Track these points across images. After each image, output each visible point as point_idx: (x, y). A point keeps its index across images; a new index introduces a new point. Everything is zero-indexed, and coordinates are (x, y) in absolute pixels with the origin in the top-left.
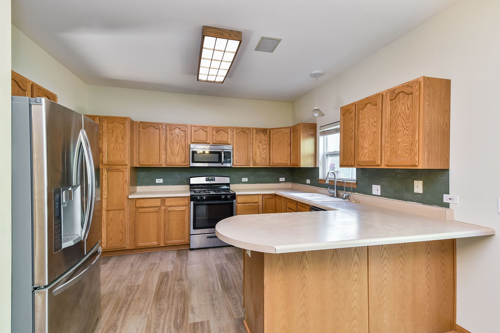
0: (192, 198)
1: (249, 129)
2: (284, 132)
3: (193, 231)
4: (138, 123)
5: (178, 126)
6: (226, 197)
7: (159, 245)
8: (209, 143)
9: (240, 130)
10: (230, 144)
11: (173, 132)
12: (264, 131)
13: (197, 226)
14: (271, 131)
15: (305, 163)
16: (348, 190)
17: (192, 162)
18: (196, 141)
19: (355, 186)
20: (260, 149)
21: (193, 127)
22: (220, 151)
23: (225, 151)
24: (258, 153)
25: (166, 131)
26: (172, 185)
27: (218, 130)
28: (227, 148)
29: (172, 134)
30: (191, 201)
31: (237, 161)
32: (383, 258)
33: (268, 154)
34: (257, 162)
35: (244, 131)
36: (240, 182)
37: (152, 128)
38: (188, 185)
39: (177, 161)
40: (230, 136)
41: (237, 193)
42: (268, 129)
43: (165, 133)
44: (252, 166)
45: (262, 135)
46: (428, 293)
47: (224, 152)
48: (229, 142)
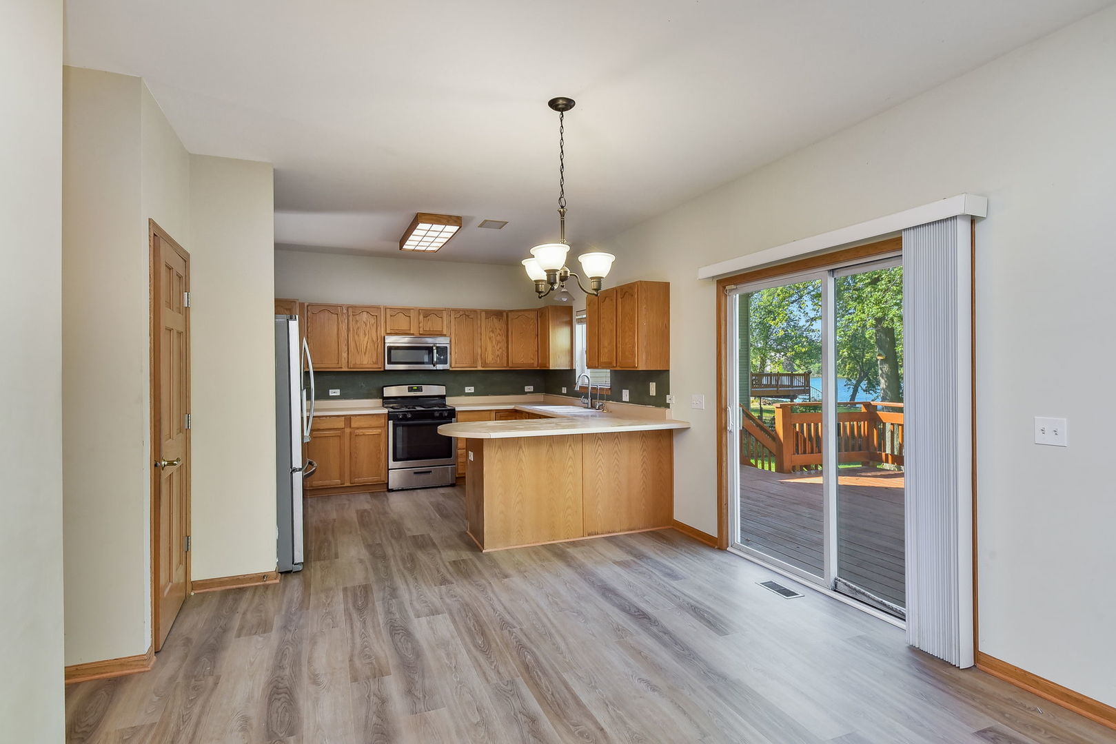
0: (390, 416)
1: (475, 311)
2: (529, 316)
3: (392, 464)
4: (306, 304)
5: (366, 309)
6: (441, 414)
7: (344, 484)
8: (413, 334)
9: (461, 313)
10: (445, 335)
11: (357, 319)
12: (498, 314)
13: (398, 457)
14: (509, 313)
15: (557, 362)
16: (602, 398)
17: (388, 364)
18: (393, 332)
19: (609, 393)
20: (492, 342)
21: (388, 310)
22: (431, 345)
23: (438, 345)
24: (489, 349)
25: (348, 316)
26: (354, 399)
27: (427, 313)
28: (442, 341)
29: (357, 321)
30: (388, 420)
31: (455, 361)
32: (597, 454)
33: (504, 349)
34: (488, 362)
35: (467, 315)
36: (462, 393)
37: (327, 314)
38: (380, 398)
39: (365, 362)
40: (445, 323)
41: (457, 409)
42: (504, 311)
43: (346, 321)
44: (480, 368)
45: (495, 319)
46: (644, 489)
47: (437, 348)
48: (445, 333)
